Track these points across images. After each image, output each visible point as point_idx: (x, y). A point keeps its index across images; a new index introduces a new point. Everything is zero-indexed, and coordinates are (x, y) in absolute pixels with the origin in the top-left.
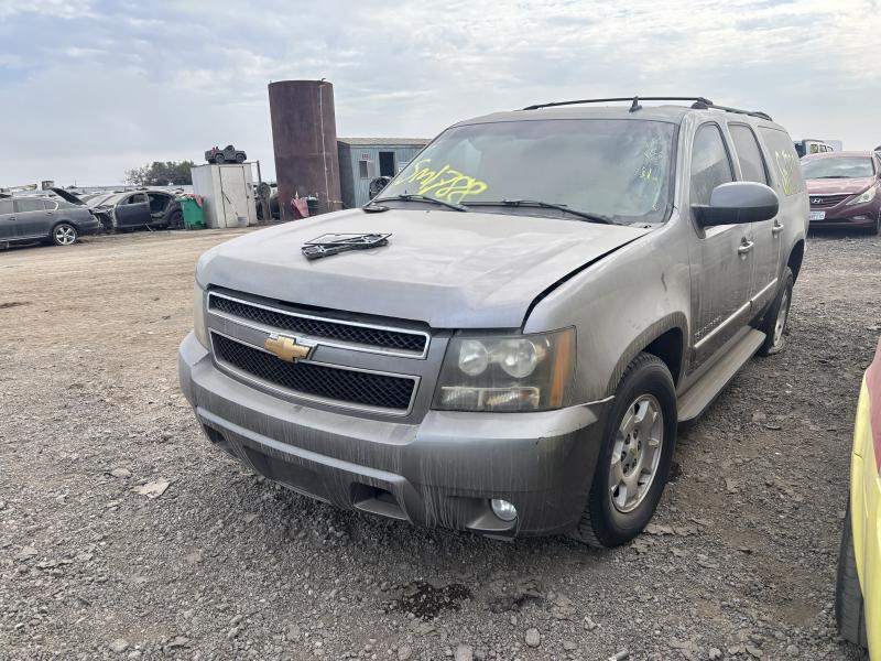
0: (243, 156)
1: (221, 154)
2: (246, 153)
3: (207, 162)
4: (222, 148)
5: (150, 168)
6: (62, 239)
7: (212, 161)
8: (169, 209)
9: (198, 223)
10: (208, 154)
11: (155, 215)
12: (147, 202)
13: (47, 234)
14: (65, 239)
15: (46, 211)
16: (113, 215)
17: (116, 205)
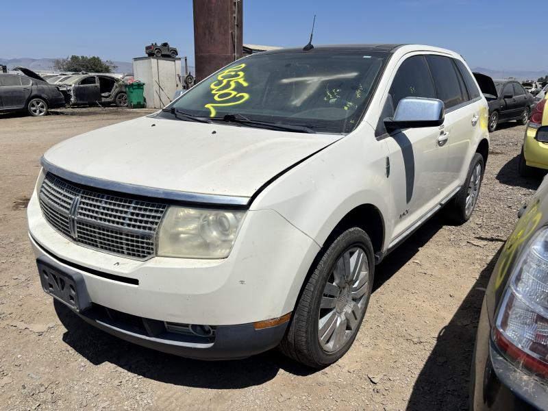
0: (175, 52)
1: (159, 50)
2: (178, 50)
3: (147, 55)
4: (159, 44)
5: (69, 59)
6: (35, 111)
7: (151, 55)
8: (114, 91)
9: (139, 103)
10: (147, 48)
11: (103, 94)
12: (98, 84)
13: (23, 106)
14: (38, 111)
15: (21, 87)
16: (72, 93)
17: (73, 85)
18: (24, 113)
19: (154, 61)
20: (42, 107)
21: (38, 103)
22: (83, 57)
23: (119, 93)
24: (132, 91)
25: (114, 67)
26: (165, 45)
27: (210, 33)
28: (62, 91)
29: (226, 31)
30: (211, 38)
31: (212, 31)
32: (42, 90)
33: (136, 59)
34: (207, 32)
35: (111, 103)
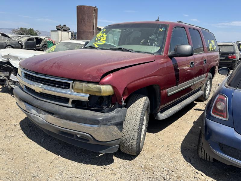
1: (62, 27)
2: (70, 28)
3: (57, 30)
4: (62, 25)
5: (19, 29)
8: (42, 44)
10: (57, 27)
11: (37, 45)
12: (35, 41)
15: (3, 41)
16: (23, 44)
17: (24, 41)
19: (59, 32)
21: (10, 48)
22: (25, 28)
23: (44, 45)
24: (50, 44)
25: (39, 33)
26: (65, 25)
27: (84, 21)
28: (20, 43)
29: (90, 21)
30: (84, 23)
31: (84, 20)
32: (12, 43)
33: (52, 31)
34: (82, 21)
35: (40, 49)
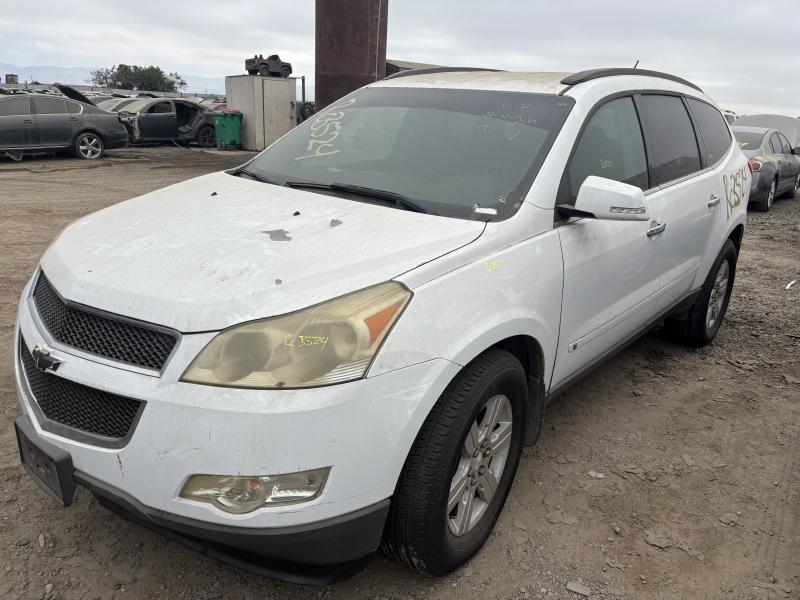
0: (288, 68)
1: (265, 65)
3: (247, 73)
5: (115, 70)
6: (86, 152)
7: (254, 72)
8: (196, 123)
9: (233, 143)
10: (249, 62)
11: (181, 129)
12: (174, 113)
13: (69, 144)
14: (89, 152)
15: (68, 115)
16: (136, 125)
17: (139, 113)
18: (70, 154)
19: (257, 80)
20: (96, 145)
21: (90, 140)
22: (135, 67)
23: (203, 126)
24: (224, 123)
25: (181, 83)
26: (275, 58)
27: (340, 41)
28: (124, 122)
30: (341, 50)
32: (98, 121)
35: (189, 141)
